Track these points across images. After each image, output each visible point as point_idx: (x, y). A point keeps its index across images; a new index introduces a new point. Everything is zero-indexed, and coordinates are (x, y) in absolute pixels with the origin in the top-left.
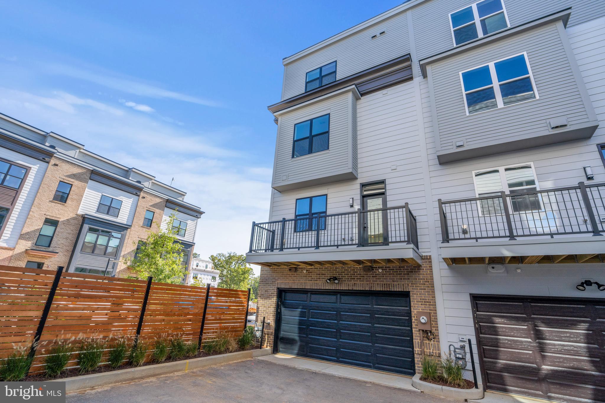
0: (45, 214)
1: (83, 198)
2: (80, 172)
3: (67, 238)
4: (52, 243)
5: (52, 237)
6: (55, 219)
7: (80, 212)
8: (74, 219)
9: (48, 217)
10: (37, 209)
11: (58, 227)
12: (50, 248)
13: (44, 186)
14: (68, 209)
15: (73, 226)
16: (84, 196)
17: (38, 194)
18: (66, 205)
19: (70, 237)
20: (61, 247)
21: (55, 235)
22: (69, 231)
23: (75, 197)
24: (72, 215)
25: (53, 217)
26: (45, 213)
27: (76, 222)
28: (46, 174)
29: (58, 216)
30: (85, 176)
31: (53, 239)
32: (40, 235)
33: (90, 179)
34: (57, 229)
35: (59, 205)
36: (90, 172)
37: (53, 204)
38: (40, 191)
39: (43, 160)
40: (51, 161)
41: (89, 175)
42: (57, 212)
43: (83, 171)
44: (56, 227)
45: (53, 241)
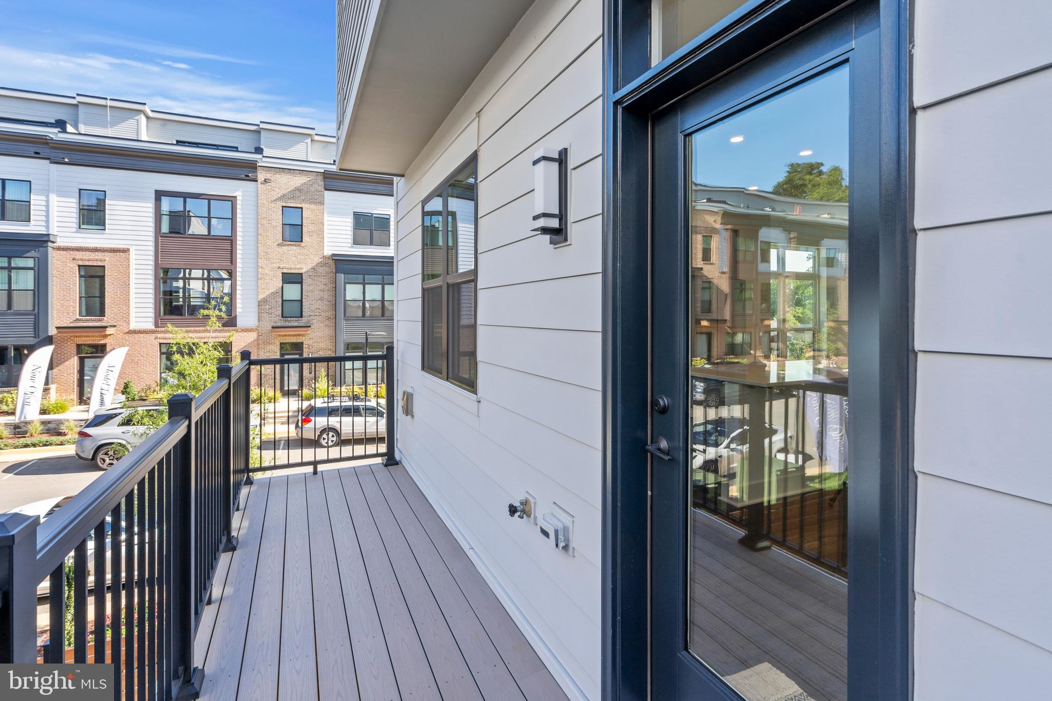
0: (279, 268)
1: (326, 227)
2: (304, 181)
3: (321, 299)
4: (304, 310)
5: (301, 301)
6: (295, 272)
7: (328, 252)
8: (321, 264)
9: (285, 271)
10: (265, 262)
11: (304, 284)
12: (303, 318)
13: (264, 222)
14: (309, 250)
15: (325, 277)
16: (326, 223)
17: (260, 237)
18: (303, 244)
19: (326, 295)
20: (318, 314)
21: (304, 297)
22: (322, 287)
23: (312, 228)
24: (317, 260)
25: (291, 269)
26: (278, 265)
27: (326, 269)
28: (260, 202)
29: (298, 266)
30: (316, 186)
31: (304, 304)
32: (283, 301)
33: (326, 190)
34: (304, 287)
35: (294, 248)
36: (321, 178)
37: (284, 248)
38: (260, 231)
39: (247, 178)
40: (258, 176)
41: (323, 183)
42: (294, 259)
43: (309, 179)
44: (301, 283)
45: (304, 307)
